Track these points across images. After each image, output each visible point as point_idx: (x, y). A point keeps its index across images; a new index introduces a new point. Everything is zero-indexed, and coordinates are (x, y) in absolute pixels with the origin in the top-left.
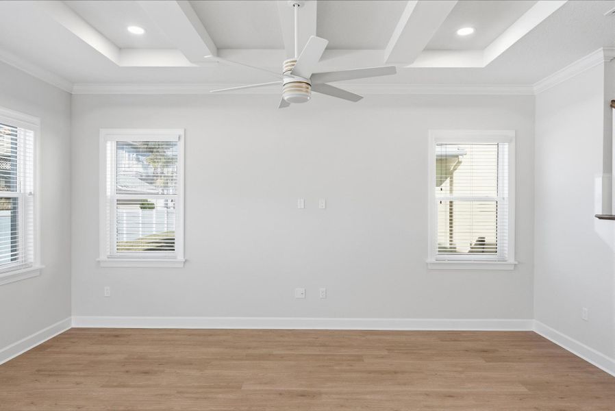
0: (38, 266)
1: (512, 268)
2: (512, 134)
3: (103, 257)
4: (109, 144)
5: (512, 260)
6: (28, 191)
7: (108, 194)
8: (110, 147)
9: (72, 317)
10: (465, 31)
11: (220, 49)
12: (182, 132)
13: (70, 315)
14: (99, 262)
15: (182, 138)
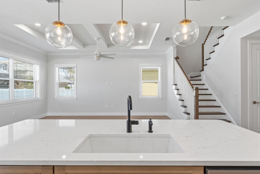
0: (40, 99)
1: (161, 99)
2: (161, 65)
3: (55, 97)
4: (57, 68)
5: (161, 97)
6: (38, 80)
7: (57, 81)
8: (57, 69)
9: (48, 113)
10: (141, 42)
12: (76, 65)
13: (47, 112)
14: (54, 99)
15: (76, 66)
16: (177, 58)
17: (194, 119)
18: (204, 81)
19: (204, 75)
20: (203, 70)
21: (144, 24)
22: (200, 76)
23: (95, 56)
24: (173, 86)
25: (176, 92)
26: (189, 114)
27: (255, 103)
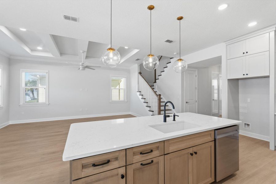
3: (21, 104)
4: (23, 73)
5: (126, 101)
9: (10, 121)
11: (61, 54)
14: (20, 105)
15: (48, 73)
16: (140, 73)
17: (158, 115)
18: (157, 89)
19: (157, 86)
20: (155, 82)
21: (126, 48)
22: (153, 86)
23: (81, 66)
24: (137, 92)
25: (141, 97)
26: (153, 111)
27: (187, 102)
